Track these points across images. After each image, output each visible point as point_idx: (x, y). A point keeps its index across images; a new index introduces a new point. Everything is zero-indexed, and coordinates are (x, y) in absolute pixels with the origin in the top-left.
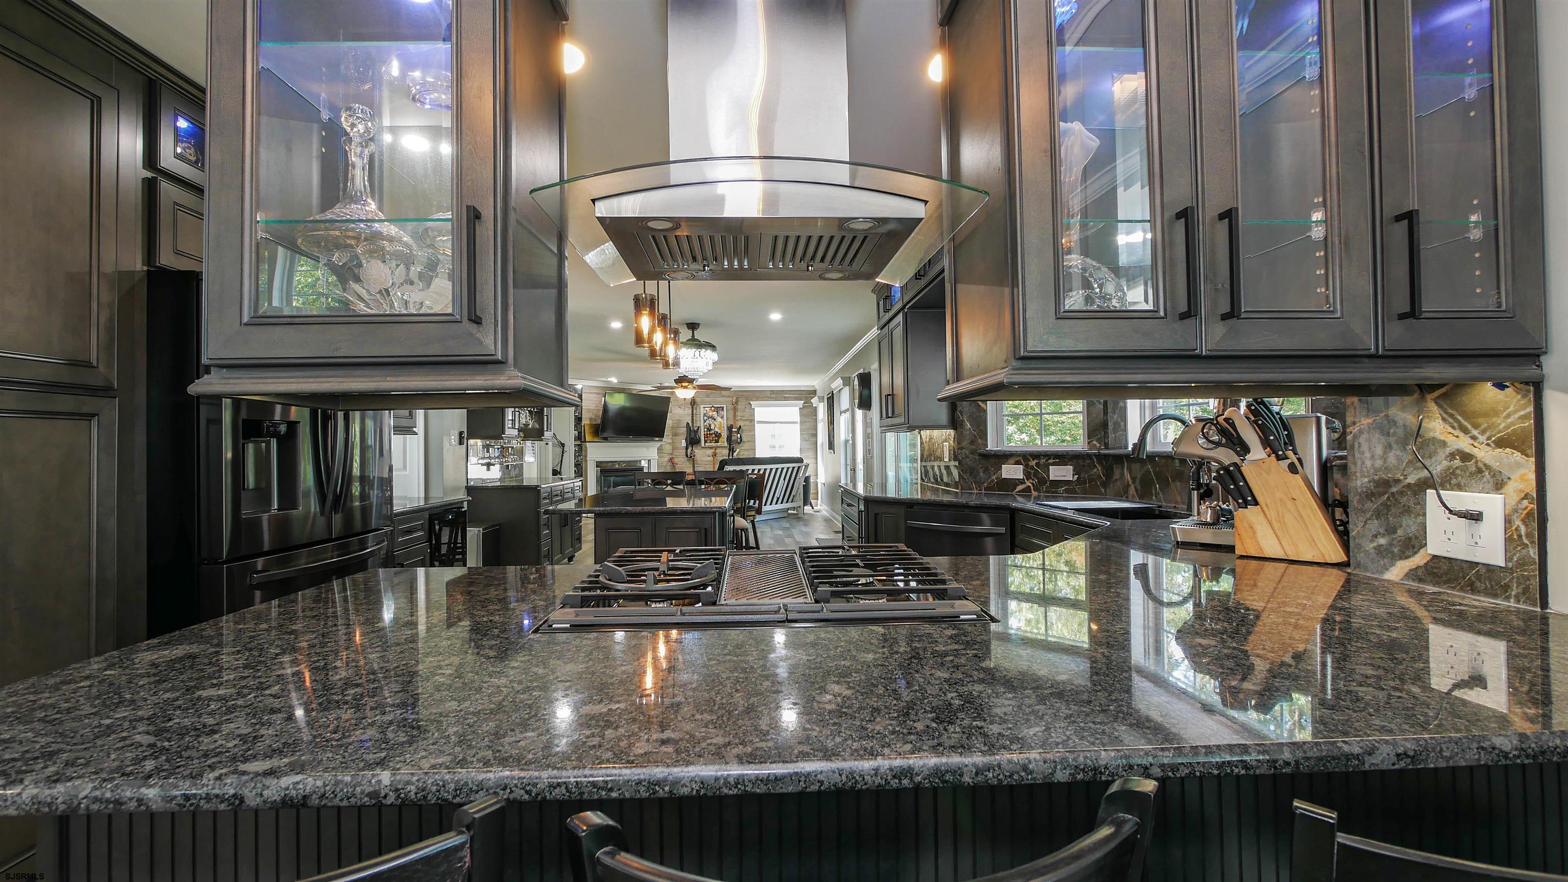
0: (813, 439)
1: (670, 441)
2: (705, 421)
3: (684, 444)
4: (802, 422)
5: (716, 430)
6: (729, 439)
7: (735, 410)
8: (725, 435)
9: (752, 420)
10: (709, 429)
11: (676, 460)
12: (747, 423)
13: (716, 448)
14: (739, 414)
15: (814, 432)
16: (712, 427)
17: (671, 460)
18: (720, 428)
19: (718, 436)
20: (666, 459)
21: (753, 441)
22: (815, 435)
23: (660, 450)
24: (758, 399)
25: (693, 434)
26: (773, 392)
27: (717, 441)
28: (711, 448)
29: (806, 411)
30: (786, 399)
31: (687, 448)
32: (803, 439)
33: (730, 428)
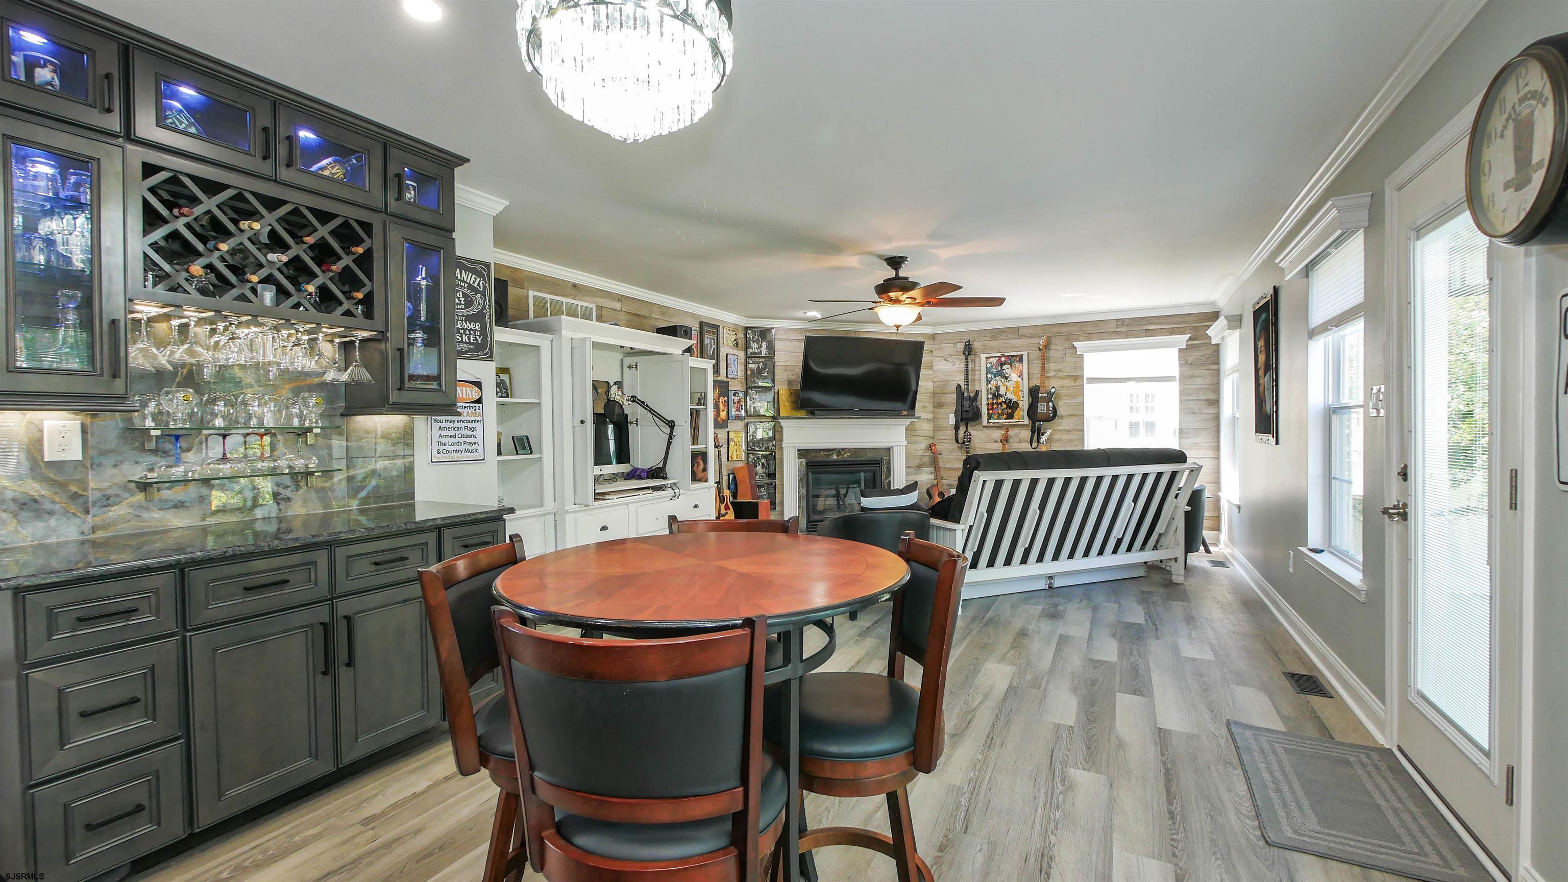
0: (1211, 411)
1: (930, 416)
2: (989, 382)
3: (952, 420)
4: (1184, 378)
5: (1009, 396)
6: (1032, 412)
7: (1044, 360)
8: (1024, 404)
9: (1078, 378)
10: (997, 395)
11: (940, 448)
12: (1068, 383)
13: (1007, 428)
14: (1052, 366)
15: (1212, 396)
16: (1002, 391)
17: (930, 447)
18: (1015, 393)
19: (1012, 406)
20: (923, 445)
21: (1079, 414)
22: (1215, 403)
23: (910, 431)
24: (1089, 337)
25: (967, 403)
26: (1120, 322)
27: (1010, 416)
28: (999, 427)
29: (1193, 356)
30: (1148, 333)
31: (957, 428)
32: (1185, 410)
33: (1034, 392)
